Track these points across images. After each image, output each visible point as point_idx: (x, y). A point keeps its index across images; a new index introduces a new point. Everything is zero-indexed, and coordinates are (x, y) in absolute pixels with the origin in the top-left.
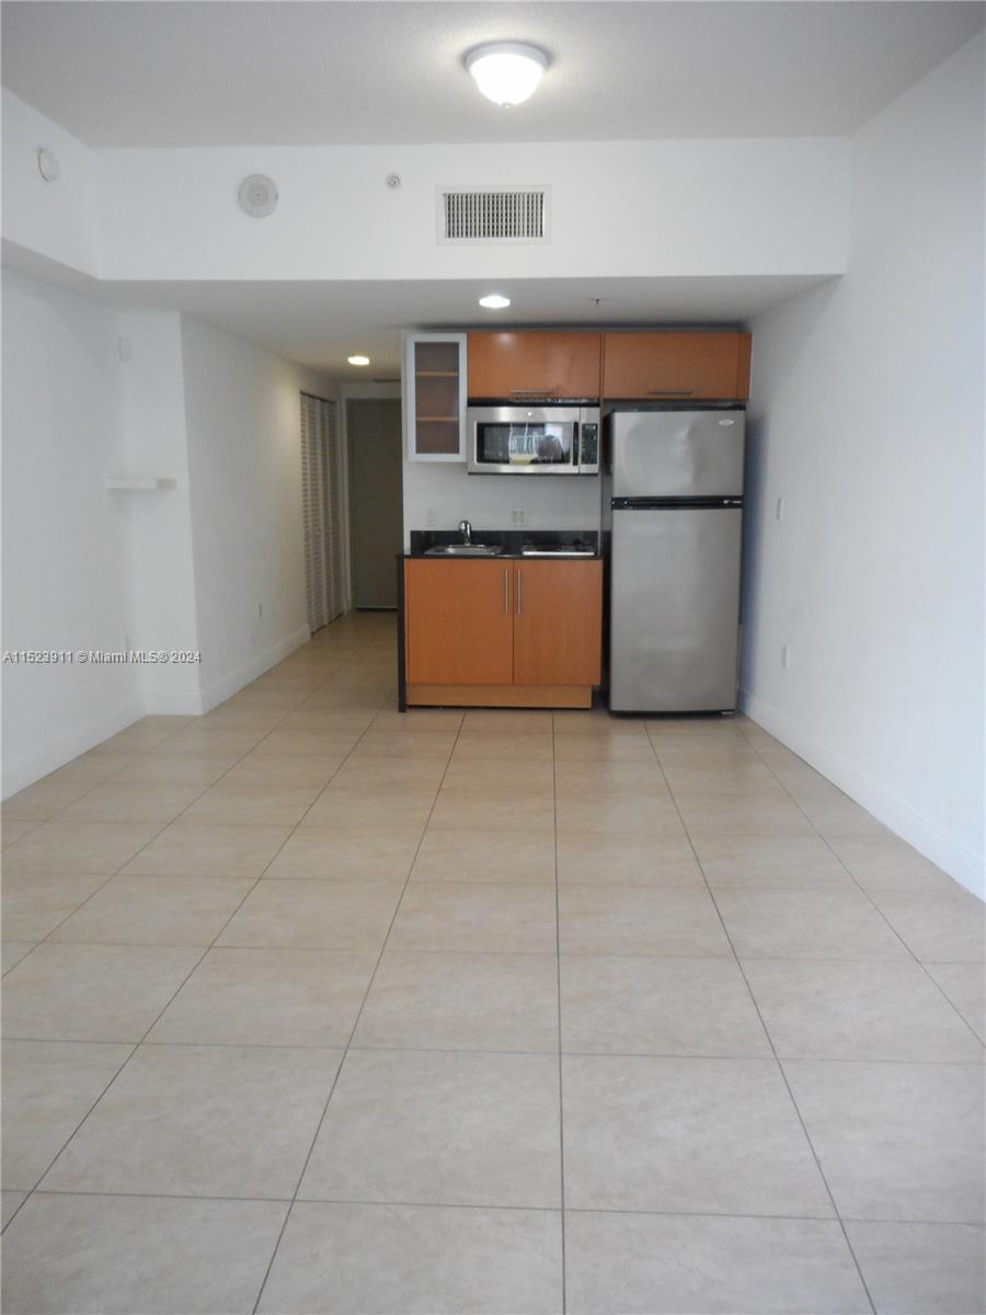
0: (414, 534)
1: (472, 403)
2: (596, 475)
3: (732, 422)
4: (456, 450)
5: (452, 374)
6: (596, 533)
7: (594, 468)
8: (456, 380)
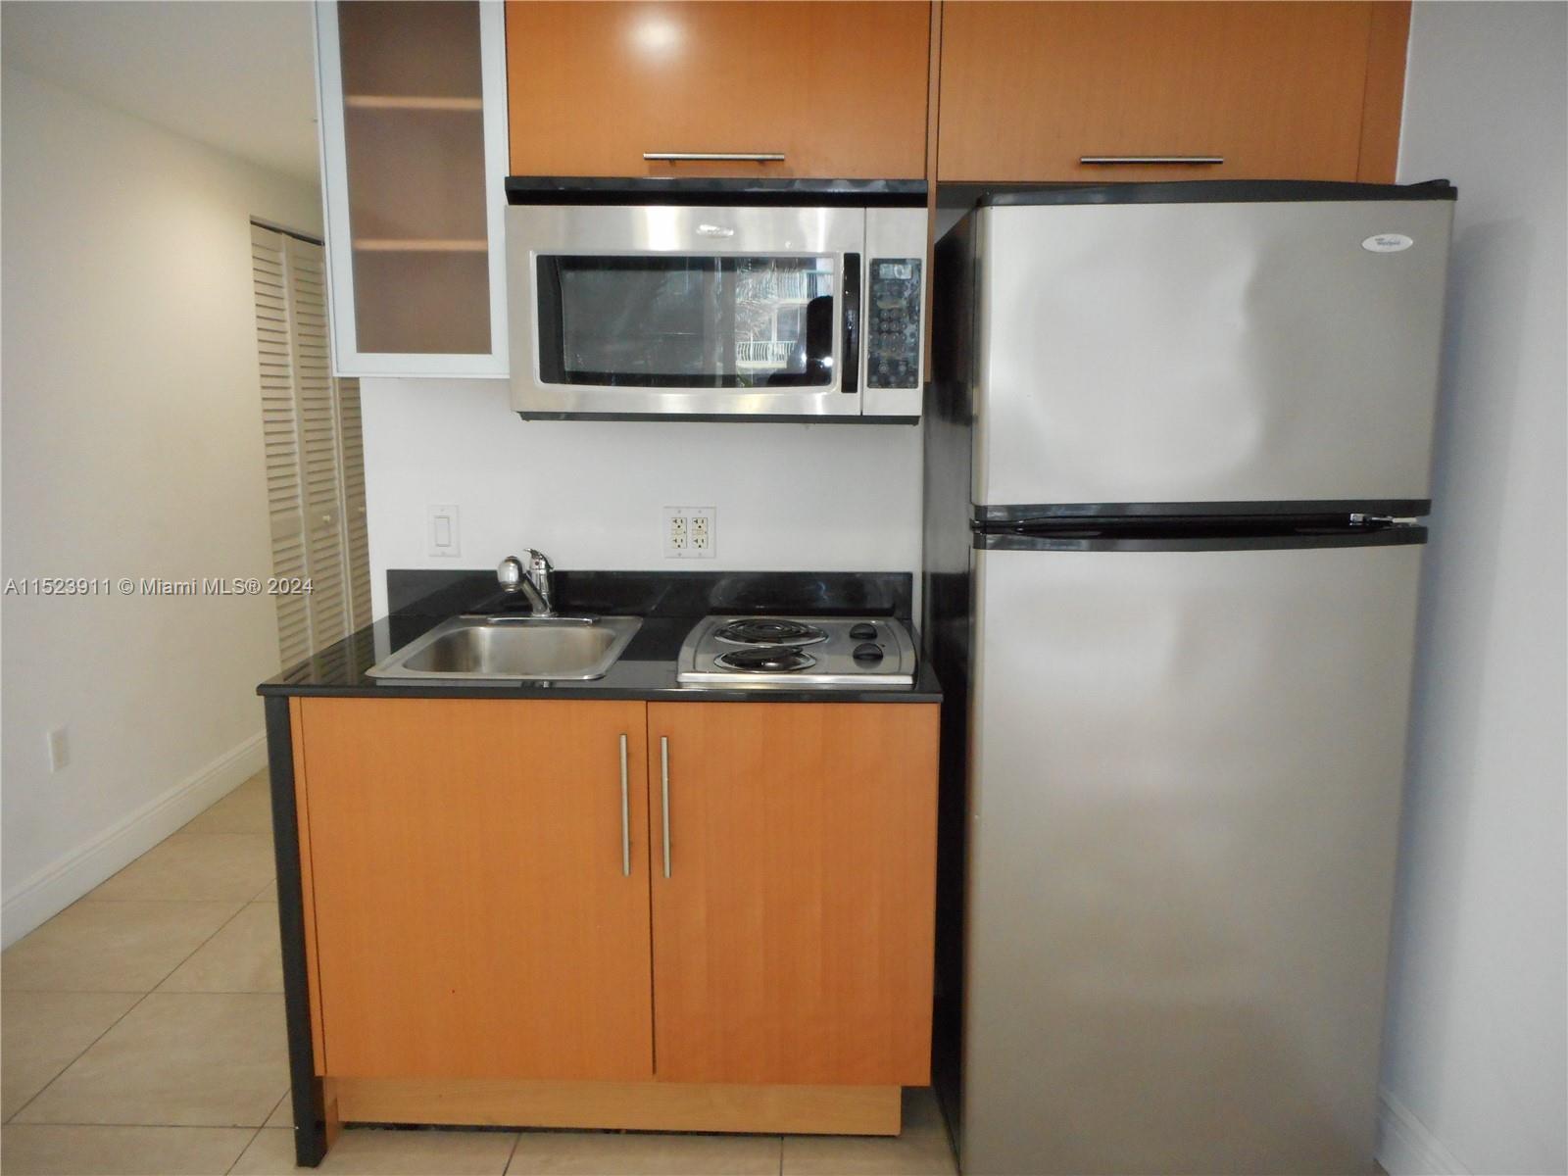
0: (398, 580)
1: (522, 192)
2: (911, 420)
3: (1407, 242)
4: (482, 345)
5: (465, 104)
6: (908, 577)
7: (908, 401)
8: (474, 122)
